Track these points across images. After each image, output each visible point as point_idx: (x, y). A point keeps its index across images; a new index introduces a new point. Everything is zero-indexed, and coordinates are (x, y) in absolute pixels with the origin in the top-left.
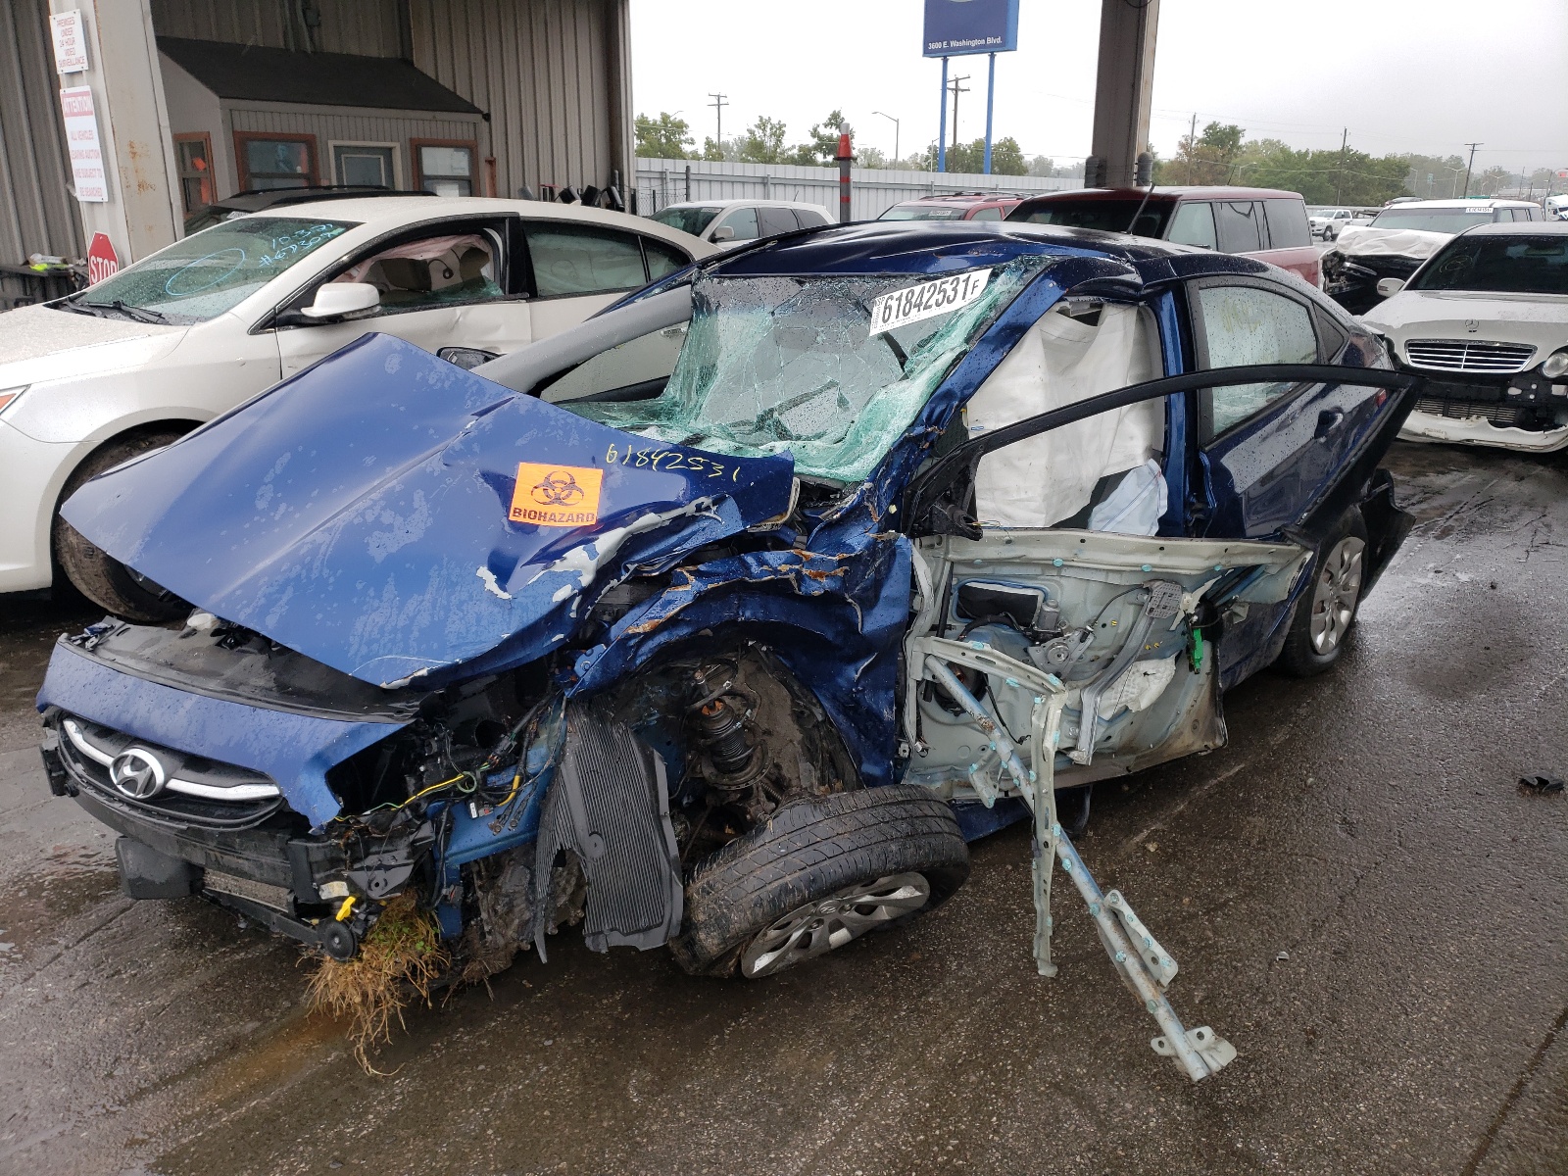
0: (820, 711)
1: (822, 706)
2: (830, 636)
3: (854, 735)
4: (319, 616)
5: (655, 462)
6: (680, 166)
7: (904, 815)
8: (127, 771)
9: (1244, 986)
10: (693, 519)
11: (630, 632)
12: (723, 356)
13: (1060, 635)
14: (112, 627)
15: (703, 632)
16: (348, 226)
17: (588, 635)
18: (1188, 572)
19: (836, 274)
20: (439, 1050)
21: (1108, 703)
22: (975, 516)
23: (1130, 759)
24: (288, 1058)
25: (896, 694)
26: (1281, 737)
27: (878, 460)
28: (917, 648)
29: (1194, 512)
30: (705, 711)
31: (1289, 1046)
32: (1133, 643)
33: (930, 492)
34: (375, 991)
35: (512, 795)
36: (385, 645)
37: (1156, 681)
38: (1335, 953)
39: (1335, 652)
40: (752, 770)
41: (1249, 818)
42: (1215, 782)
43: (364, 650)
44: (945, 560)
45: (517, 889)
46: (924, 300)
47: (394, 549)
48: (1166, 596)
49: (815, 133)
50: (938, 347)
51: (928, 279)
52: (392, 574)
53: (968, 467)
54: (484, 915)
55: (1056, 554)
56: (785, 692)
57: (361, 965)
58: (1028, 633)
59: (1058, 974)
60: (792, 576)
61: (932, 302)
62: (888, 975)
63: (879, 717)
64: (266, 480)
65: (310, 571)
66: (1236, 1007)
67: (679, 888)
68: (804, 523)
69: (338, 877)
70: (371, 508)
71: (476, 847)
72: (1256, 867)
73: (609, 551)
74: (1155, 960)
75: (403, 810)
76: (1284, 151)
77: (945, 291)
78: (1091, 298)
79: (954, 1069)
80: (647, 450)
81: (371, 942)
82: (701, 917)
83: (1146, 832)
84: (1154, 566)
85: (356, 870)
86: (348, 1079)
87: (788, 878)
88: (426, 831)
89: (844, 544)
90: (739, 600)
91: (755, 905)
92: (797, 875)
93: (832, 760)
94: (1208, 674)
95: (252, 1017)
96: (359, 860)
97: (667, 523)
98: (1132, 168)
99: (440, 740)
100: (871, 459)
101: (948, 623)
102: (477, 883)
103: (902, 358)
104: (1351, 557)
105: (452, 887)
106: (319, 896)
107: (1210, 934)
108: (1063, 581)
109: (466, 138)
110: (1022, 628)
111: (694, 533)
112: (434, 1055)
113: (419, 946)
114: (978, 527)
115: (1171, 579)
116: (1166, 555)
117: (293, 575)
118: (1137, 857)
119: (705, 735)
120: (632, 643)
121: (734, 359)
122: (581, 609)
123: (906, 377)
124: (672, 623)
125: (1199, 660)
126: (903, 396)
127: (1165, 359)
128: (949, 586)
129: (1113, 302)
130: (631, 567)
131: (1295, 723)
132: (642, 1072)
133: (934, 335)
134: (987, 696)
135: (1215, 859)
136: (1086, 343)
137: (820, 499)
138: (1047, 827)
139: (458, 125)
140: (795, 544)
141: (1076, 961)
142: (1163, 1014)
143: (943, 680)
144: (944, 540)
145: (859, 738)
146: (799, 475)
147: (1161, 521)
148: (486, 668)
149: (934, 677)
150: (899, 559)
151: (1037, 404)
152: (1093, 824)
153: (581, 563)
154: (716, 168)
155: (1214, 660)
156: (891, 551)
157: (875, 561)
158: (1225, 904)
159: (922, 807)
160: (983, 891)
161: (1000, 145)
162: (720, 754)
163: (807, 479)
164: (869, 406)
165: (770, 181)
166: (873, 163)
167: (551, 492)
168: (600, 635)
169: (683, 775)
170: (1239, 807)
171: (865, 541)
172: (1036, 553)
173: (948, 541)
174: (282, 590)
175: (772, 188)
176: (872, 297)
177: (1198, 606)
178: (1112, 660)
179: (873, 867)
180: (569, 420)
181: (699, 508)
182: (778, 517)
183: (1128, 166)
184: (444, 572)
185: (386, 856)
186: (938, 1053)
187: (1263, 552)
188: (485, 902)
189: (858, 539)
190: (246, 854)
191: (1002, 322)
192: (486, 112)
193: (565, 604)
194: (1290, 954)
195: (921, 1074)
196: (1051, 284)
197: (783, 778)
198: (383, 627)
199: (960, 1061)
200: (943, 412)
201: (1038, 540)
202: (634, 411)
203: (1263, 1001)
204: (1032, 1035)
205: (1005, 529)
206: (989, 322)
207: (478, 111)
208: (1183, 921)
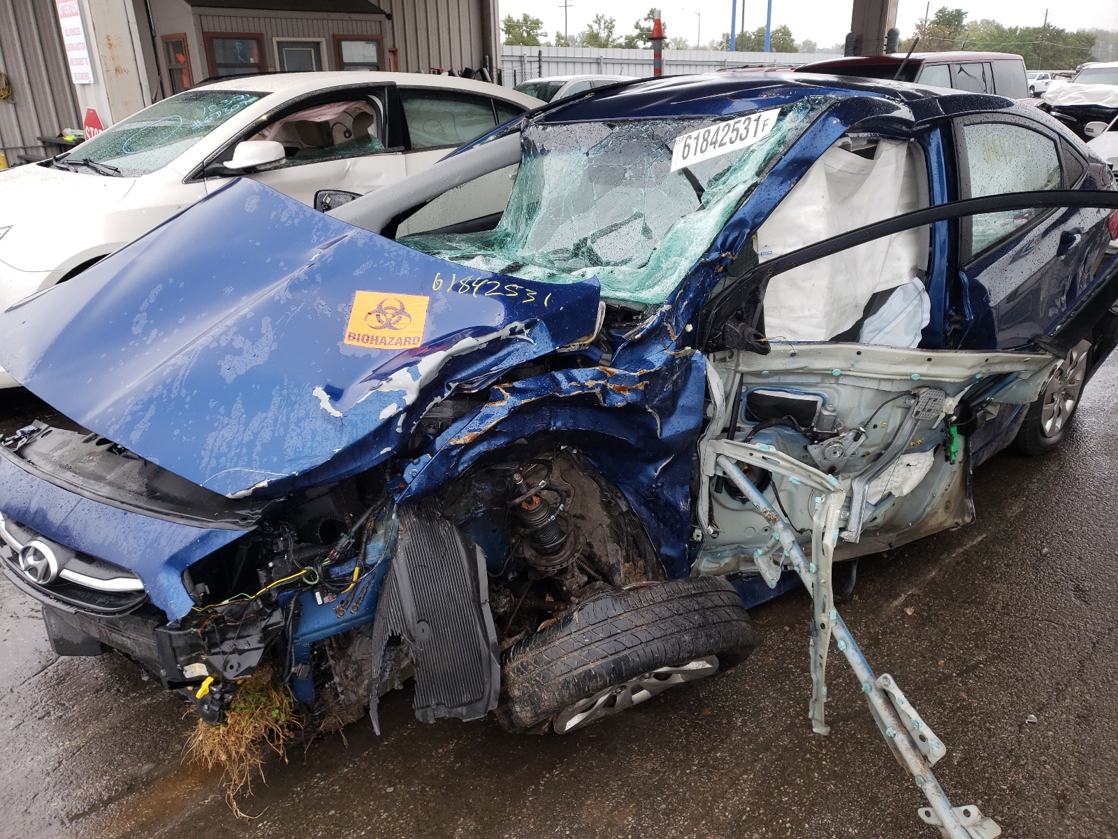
0: (625, 502)
1: (626, 499)
2: (632, 441)
3: (654, 523)
4: (177, 432)
5: (476, 289)
6: (534, 51)
7: (697, 607)
8: (31, 560)
9: (998, 748)
10: (508, 342)
11: (452, 443)
12: (545, 193)
13: (837, 434)
14: (39, 430)
15: (518, 441)
16: (261, 95)
17: (417, 445)
18: (952, 380)
19: (642, 118)
20: (298, 794)
21: (875, 490)
22: (763, 332)
23: (892, 536)
24: (173, 799)
25: (690, 488)
26: (1016, 509)
27: (677, 284)
28: (710, 450)
29: (951, 323)
30: (525, 506)
31: (1042, 811)
32: (899, 441)
33: (723, 312)
34: (237, 753)
35: (352, 585)
36: (232, 459)
37: (917, 471)
38: (1078, 717)
39: (1059, 435)
40: (565, 553)
41: (994, 585)
42: (961, 550)
43: (214, 463)
44: (736, 372)
45: (364, 657)
46: (719, 139)
47: (242, 372)
48: (931, 401)
49: (637, 26)
50: (732, 180)
51: (723, 120)
52: (240, 394)
53: (758, 288)
54: (337, 679)
55: (835, 365)
56: (595, 485)
57: (226, 729)
58: (808, 434)
59: (830, 733)
60: (597, 390)
61: (727, 140)
62: (682, 730)
63: (675, 508)
64: (141, 309)
65: (170, 391)
66: (991, 770)
67: (497, 667)
68: (609, 342)
69: (197, 660)
70: (225, 333)
71: (323, 629)
72: (1002, 631)
73: (431, 372)
74: (923, 738)
75: (255, 600)
76: (998, 28)
77: (737, 130)
78: (869, 134)
79: (739, 825)
80: (469, 279)
81: (234, 710)
82: (517, 693)
83: (903, 597)
84: (921, 375)
85: (214, 654)
86: (220, 821)
87: (591, 666)
88: (277, 617)
89: (645, 361)
90: (551, 412)
91: (563, 687)
92: (598, 663)
93: (635, 542)
94: (960, 462)
95: (149, 759)
96: (216, 645)
97: (485, 346)
98: (883, 41)
99: (286, 540)
100: (671, 282)
101: (738, 425)
102: (330, 653)
103: (699, 190)
104: (1078, 356)
105: (300, 666)
106: (184, 676)
107: (964, 695)
108: (839, 388)
109: (374, 33)
110: (803, 429)
111: (509, 354)
112: (293, 800)
113: (275, 713)
114: (766, 343)
115: (937, 386)
116: (933, 365)
117: (156, 395)
118: (898, 620)
119: (524, 525)
120: (454, 453)
121: (555, 194)
122: (406, 424)
123: (703, 208)
124: (490, 434)
125: (955, 453)
126: (700, 225)
127: (931, 189)
128: (739, 393)
129: (888, 138)
130: (453, 385)
131: (1027, 497)
132: (468, 820)
133: (728, 170)
134: (770, 488)
135: (965, 623)
136: (864, 175)
137: (625, 320)
138: (824, 611)
139: (368, 23)
140: (601, 362)
141: (845, 720)
142: (931, 788)
143: (732, 477)
144: (735, 354)
145: (659, 525)
146: (605, 299)
147: (924, 331)
148: (321, 479)
149: (724, 473)
150: (694, 373)
151: (820, 231)
152: (859, 589)
153: (406, 385)
154: (562, 52)
155: (966, 450)
156: (687, 366)
157: (672, 375)
158: (976, 666)
159: (713, 599)
160: (765, 651)
161: (777, 31)
162: (537, 541)
163: (610, 302)
164: (670, 235)
165: (603, 61)
166: (681, 46)
167: (382, 317)
168: (427, 446)
169: (507, 556)
170: (983, 574)
171: (664, 357)
172: (818, 364)
173: (738, 356)
174: (146, 407)
175: (604, 66)
176: (673, 138)
177: (957, 407)
178: (880, 455)
179: (668, 656)
180: (401, 252)
181: (513, 331)
182: (586, 338)
183: (880, 39)
184: (285, 392)
185: (241, 641)
186: (725, 808)
187: (1019, 361)
188: (338, 668)
189: (657, 356)
190: (128, 633)
191: (789, 157)
192: (389, 12)
193: (391, 420)
194: (1037, 716)
195: (709, 830)
196: (835, 121)
197: (595, 555)
198: (230, 442)
199: (744, 818)
200: (735, 239)
201: (819, 353)
202: (473, 242)
203: (1015, 764)
204: (808, 793)
205: (790, 343)
206: (778, 157)
207: (382, 12)
208: (940, 683)
